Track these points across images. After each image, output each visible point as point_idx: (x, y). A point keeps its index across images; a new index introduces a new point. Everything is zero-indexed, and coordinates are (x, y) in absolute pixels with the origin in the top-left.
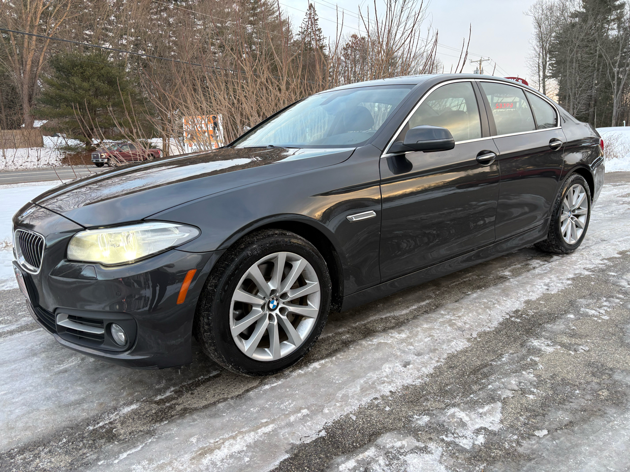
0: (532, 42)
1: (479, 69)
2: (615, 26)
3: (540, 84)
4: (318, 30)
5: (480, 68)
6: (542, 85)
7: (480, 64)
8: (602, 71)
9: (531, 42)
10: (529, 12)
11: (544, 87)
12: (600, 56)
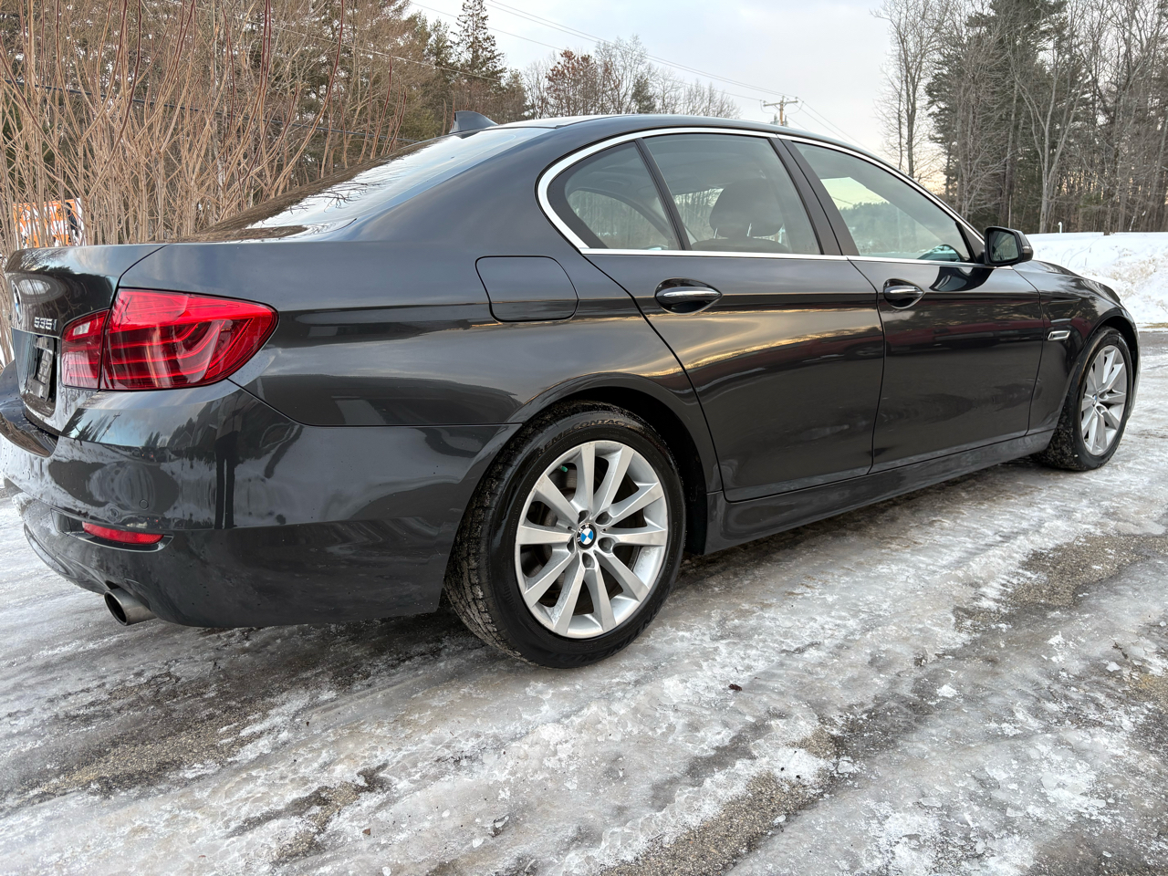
0: (888, 69)
1: (778, 119)
2: (1051, 44)
3: (901, 151)
4: (488, 38)
5: (781, 118)
6: (906, 153)
7: (781, 110)
8: (1023, 128)
9: (884, 69)
10: (882, 12)
11: (910, 156)
12: (1020, 100)
